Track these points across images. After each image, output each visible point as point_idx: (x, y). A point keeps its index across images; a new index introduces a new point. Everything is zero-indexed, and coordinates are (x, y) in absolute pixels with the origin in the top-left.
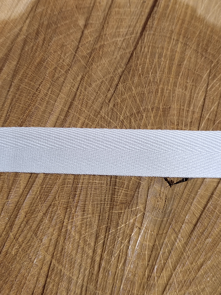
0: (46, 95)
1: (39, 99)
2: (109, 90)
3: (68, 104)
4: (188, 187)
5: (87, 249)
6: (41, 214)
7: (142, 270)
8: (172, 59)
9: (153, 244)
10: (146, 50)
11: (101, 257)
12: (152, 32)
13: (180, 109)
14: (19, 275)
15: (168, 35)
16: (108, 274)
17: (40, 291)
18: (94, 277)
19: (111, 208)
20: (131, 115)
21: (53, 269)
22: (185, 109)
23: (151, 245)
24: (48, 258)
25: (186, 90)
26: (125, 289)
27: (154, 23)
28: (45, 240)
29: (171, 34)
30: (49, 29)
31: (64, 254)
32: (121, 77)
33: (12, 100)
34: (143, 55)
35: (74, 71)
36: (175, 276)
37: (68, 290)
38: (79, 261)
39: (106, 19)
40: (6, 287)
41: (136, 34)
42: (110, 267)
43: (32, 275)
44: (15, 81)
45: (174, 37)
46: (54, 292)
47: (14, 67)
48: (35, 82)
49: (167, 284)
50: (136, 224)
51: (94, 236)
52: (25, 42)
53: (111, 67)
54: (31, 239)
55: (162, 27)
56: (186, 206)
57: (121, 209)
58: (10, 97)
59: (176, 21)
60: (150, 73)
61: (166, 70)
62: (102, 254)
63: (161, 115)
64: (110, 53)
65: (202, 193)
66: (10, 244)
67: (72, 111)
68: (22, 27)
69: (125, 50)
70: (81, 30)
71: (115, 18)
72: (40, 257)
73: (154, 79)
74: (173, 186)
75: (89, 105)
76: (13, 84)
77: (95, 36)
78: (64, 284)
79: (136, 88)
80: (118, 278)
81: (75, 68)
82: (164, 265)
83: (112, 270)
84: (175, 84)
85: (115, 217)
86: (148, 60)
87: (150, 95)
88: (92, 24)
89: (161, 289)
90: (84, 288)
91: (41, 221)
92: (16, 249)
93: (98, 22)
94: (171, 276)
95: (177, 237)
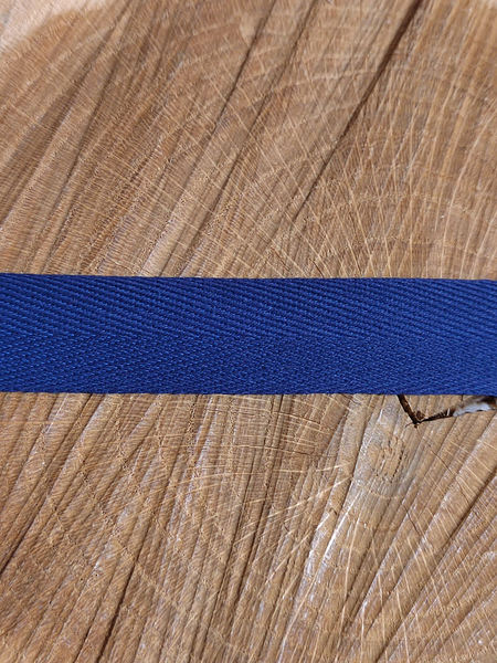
0: (152, 192)
1: (135, 199)
2: (296, 193)
3: (201, 217)
4: (455, 430)
5: (214, 549)
6: (120, 460)
7: (334, 607)
8: (446, 134)
9: (363, 551)
10: (389, 106)
11: (245, 568)
12: (407, 67)
13: (454, 250)
14: (60, 591)
15: (443, 77)
16: (258, 608)
17: (103, 630)
18: (226, 611)
19: (277, 462)
20: (341, 255)
21: (135, 586)
22: (465, 251)
23: (359, 552)
24: (127, 559)
25: (471, 208)
26: (292, 645)
27: (412, 45)
28: (124, 519)
29: (450, 75)
30: (171, 40)
31: (162, 555)
32: (326, 164)
33: (75, 197)
34: (380, 117)
35: (220, 143)
36: (407, 628)
37: (165, 635)
38: (195, 573)
39: (303, 28)
40: (29, 614)
41: (370, 67)
42: (262, 594)
43: (88, 595)
44: (86, 154)
45: (457, 81)
46: (134, 636)
47: (87, 120)
48: (130, 161)
49: (387, 645)
50: (330, 503)
51: (232, 520)
52: (115, 65)
53: (306, 140)
54: (93, 513)
55: (431, 55)
56: (447, 474)
57: (300, 468)
58: (71, 190)
59: (464, 44)
60: (394, 161)
61: (431, 158)
62: (246, 564)
63: (409, 259)
64: (307, 106)
65: (485, 448)
66: (44, 520)
67: (207, 235)
68: (111, 31)
69: (341, 104)
70: (245, 49)
71: (324, 26)
72: (109, 557)
73: (401, 176)
74: (420, 426)
75: (247, 223)
76: (80, 159)
77: (276, 66)
78: (157, 622)
79: (357, 193)
80: (279, 620)
81: (223, 136)
82: (384, 602)
83: (266, 601)
84: (448, 193)
85: (283, 483)
86: (391, 131)
87: (389, 212)
88: (270, 36)
89: (372, 653)
90: (200, 635)
91: (118, 475)
92: (57, 532)
93: (284, 34)
94: (397, 628)
95: (420, 540)
